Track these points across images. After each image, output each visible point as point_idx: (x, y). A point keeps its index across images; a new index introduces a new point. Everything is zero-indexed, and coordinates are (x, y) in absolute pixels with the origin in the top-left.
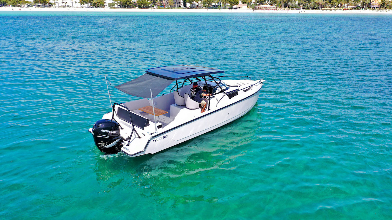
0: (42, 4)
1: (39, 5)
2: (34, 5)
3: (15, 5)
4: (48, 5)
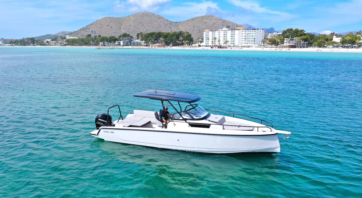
0: (350, 44)
1: (347, 45)
2: (341, 46)
3: (320, 46)
4: (356, 45)
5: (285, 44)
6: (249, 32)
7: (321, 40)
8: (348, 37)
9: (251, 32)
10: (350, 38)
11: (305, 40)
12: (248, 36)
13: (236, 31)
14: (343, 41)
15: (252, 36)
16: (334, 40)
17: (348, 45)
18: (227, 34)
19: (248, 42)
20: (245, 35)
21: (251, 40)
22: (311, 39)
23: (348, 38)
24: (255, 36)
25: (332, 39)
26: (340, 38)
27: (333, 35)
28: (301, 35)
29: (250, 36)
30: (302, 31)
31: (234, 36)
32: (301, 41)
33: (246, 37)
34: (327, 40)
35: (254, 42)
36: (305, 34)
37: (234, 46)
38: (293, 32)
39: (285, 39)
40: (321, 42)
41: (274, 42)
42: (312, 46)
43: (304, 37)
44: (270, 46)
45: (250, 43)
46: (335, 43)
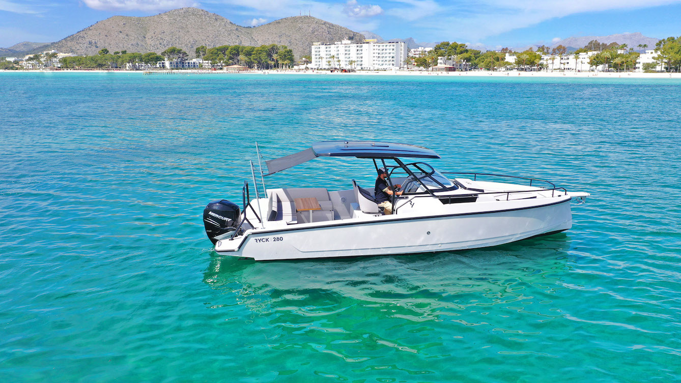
0: (528, 66)
1: (523, 67)
2: (516, 68)
3: (488, 68)
4: (536, 67)
5: (439, 65)
6: (384, 48)
7: (489, 60)
8: (525, 55)
9: (388, 47)
10: (528, 57)
11: (468, 60)
12: (383, 53)
13: (363, 45)
14: (518, 61)
15: (390, 53)
16: (506, 60)
17: (526, 67)
18: (349, 51)
19: (383, 63)
20: (378, 51)
21: (388, 59)
22: (476, 58)
23: (525, 57)
24: (393, 53)
25: (503, 59)
26: (515, 57)
27: (506, 52)
28: (461, 53)
29: (386, 53)
30: (462, 46)
31: (362, 54)
32: (462, 60)
33: (380, 55)
34: (498, 59)
35: (393, 63)
36: (467, 51)
37: (362, 68)
38: (450, 48)
39: (439, 58)
40: (489, 62)
41: (423, 63)
42: (477, 68)
43: (466, 55)
44: (416, 68)
45: (386, 64)
46: (508, 63)
